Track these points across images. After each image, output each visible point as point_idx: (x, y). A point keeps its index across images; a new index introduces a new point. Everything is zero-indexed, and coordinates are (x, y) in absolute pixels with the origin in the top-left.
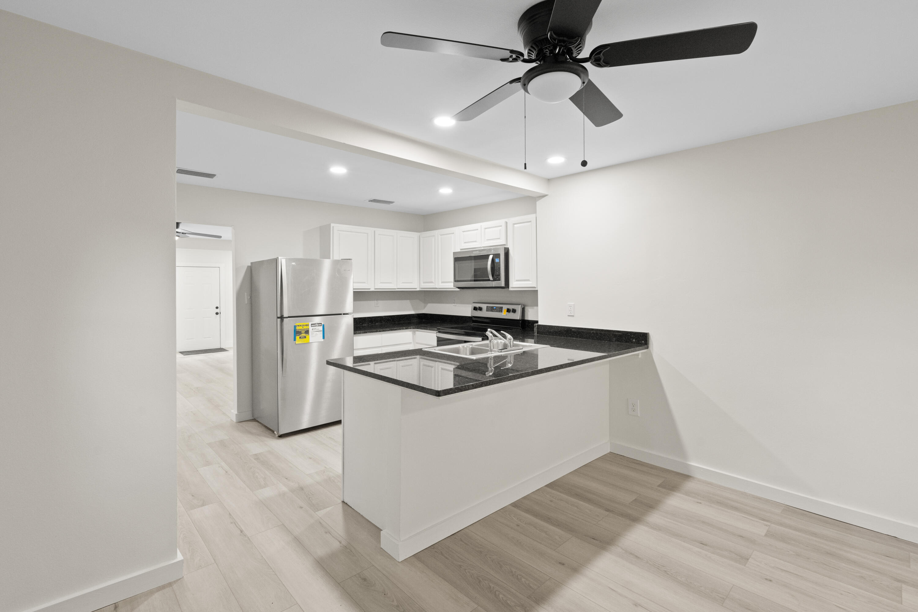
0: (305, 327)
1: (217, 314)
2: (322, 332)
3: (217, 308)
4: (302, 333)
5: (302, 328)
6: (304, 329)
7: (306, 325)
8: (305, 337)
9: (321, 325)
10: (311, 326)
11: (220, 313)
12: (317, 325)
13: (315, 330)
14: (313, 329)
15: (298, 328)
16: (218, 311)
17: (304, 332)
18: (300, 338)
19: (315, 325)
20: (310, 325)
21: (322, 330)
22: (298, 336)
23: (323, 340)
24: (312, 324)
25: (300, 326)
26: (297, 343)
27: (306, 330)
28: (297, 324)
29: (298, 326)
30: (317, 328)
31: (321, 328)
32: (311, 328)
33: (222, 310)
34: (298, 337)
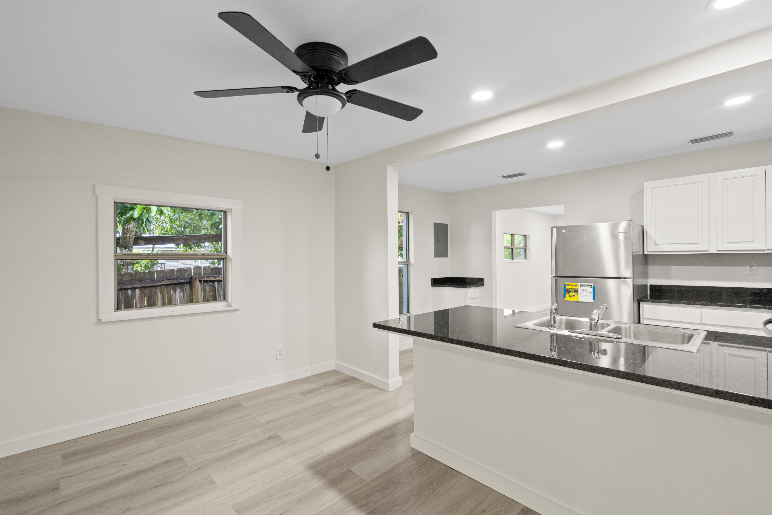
0: (574, 287)
2: (592, 293)
4: (571, 292)
5: (572, 287)
6: (573, 288)
7: (575, 285)
8: (574, 296)
9: (591, 286)
10: (581, 287)
12: (587, 286)
13: (584, 291)
14: (583, 290)
15: (567, 287)
17: (573, 291)
18: (569, 295)
19: (585, 286)
20: (579, 285)
21: (592, 291)
22: (567, 293)
23: (593, 301)
24: (581, 285)
25: (570, 285)
26: (566, 299)
27: (575, 289)
28: (566, 283)
29: (568, 285)
30: (587, 289)
31: (591, 290)
32: (580, 289)
34: (567, 295)
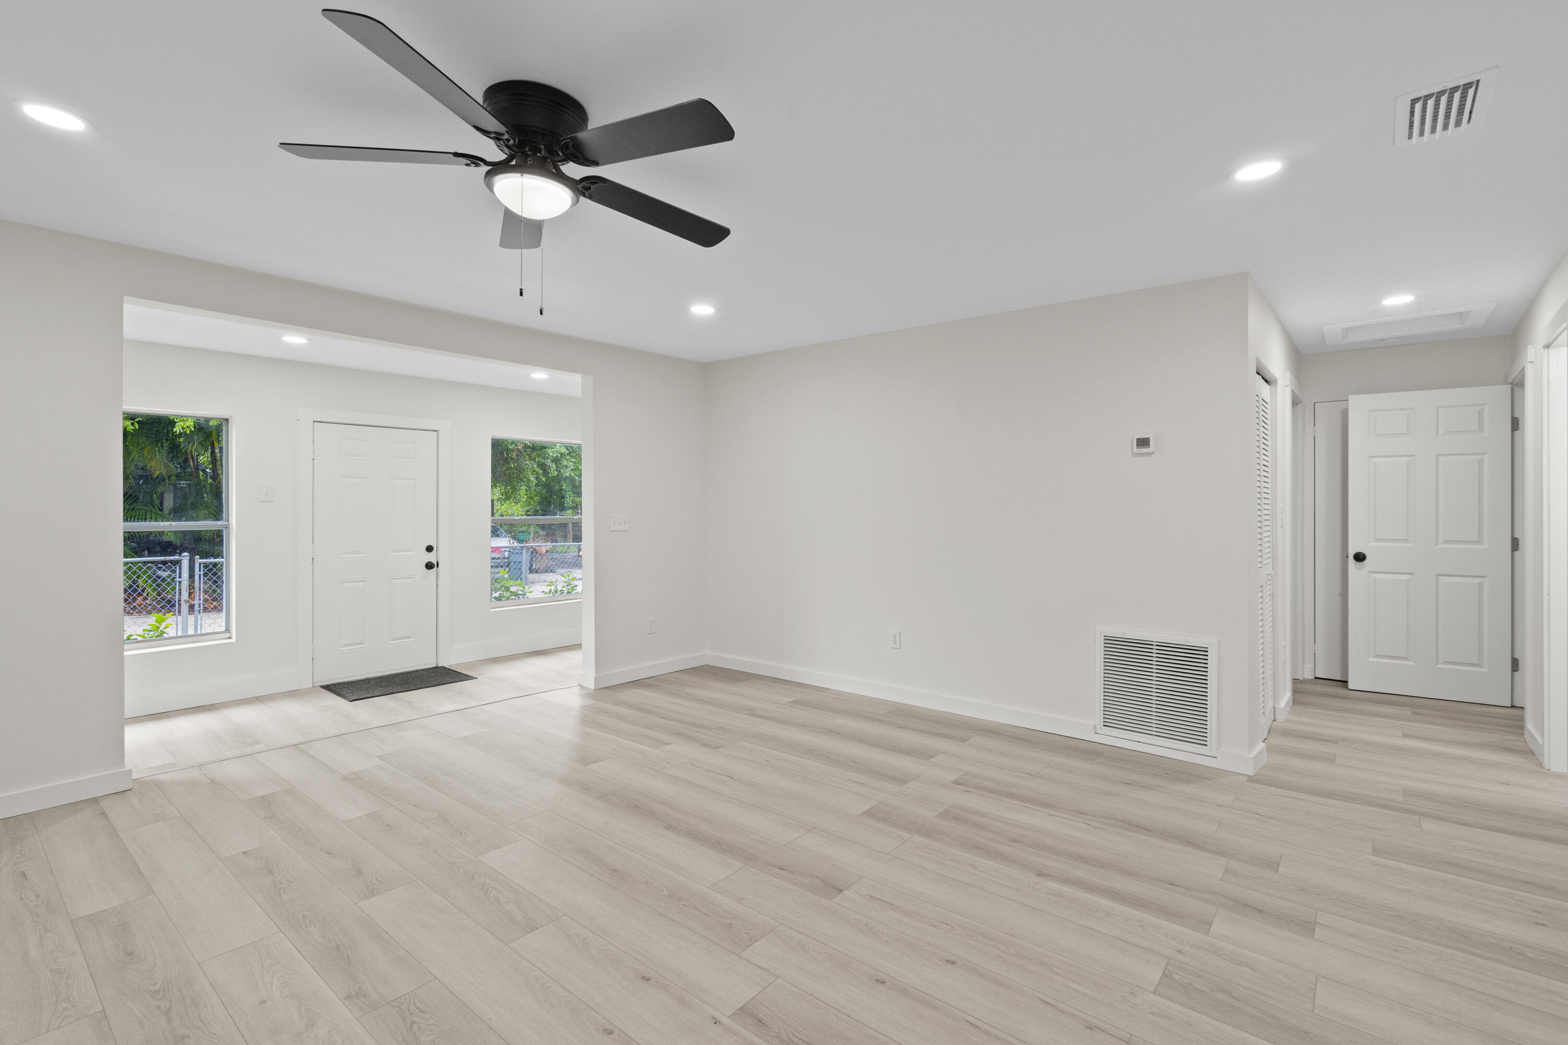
1: (429, 566)
3: (429, 549)
11: (438, 563)
16: (431, 557)
33: (441, 556)
